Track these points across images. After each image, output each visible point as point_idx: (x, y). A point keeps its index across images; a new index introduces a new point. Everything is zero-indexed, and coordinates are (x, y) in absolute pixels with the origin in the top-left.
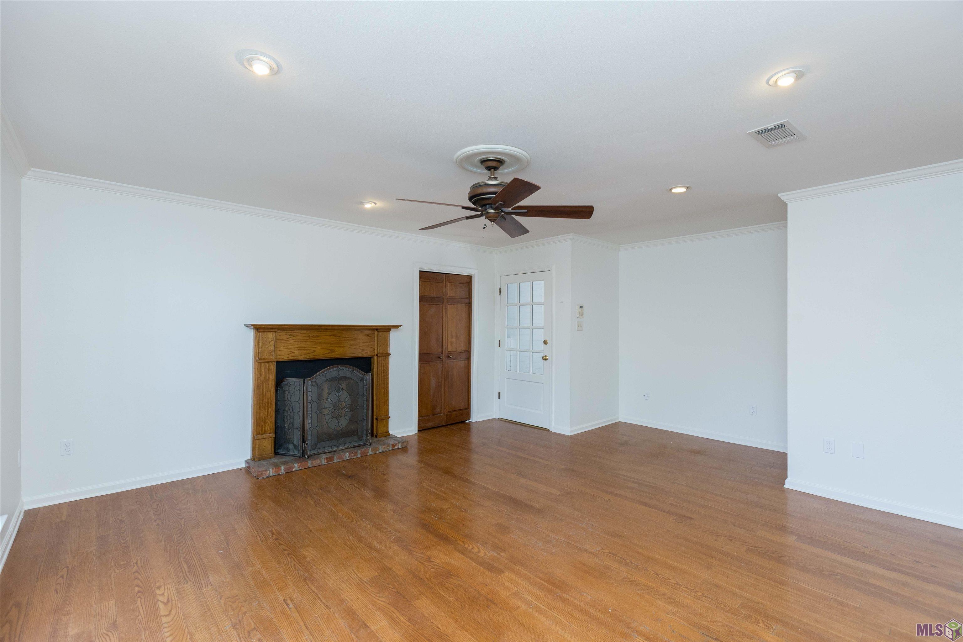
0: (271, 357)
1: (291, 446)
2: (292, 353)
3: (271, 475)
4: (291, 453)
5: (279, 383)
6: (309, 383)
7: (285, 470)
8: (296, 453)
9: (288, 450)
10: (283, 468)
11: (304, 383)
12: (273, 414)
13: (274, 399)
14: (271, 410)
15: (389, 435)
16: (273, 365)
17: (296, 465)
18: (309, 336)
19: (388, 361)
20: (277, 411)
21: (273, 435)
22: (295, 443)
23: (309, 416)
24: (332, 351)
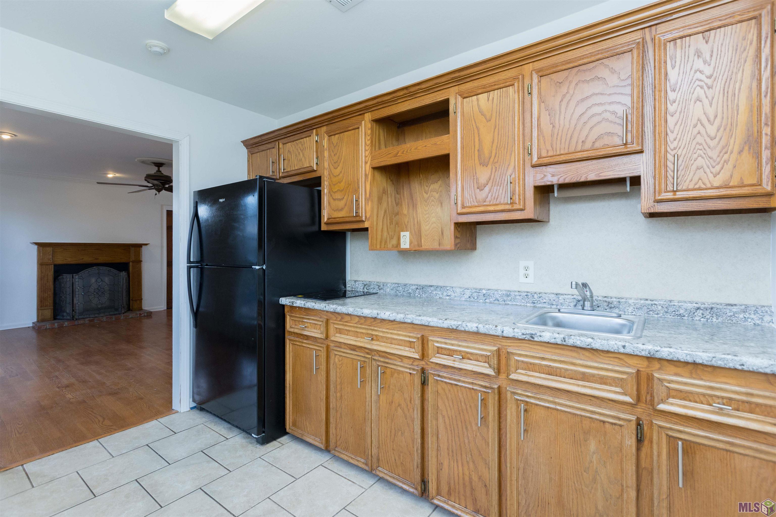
0: (49, 262)
1: (65, 314)
2: (66, 259)
3: (48, 328)
4: (65, 318)
5: (56, 278)
6: (76, 277)
7: (57, 326)
8: (69, 318)
9: (63, 316)
10: (56, 324)
11: (73, 278)
12: (52, 295)
13: (52, 286)
14: (51, 293)
15: (142, 309)
16: (52, 267)
17: (66, 323)
18: (78, 250)
19: (140, 265)
20: (55, 294)
21: (52, 308)
22: (68, 311)
23: (77, 296)
24: (97, 259)
